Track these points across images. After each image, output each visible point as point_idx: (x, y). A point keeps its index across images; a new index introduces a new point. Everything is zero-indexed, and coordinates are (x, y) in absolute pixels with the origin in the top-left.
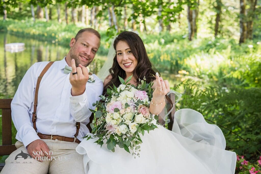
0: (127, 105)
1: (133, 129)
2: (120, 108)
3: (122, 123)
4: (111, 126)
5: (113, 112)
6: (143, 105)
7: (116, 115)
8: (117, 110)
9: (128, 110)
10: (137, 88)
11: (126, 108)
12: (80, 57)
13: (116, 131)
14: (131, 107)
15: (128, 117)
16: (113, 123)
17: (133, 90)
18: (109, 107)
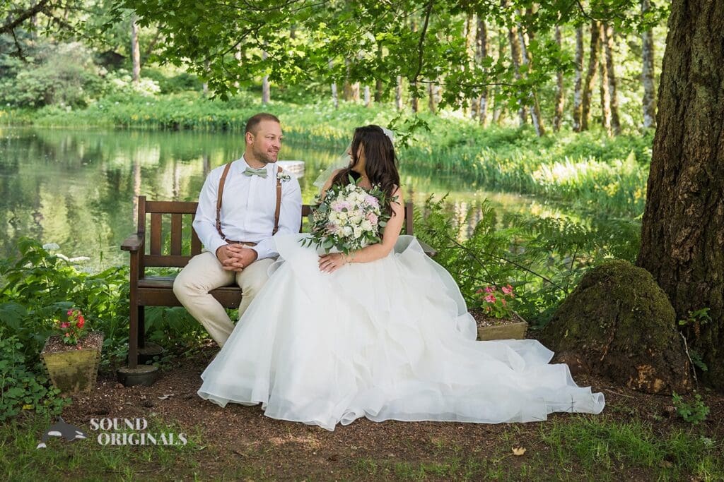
0: (356, 208)
1: (357, 235)
2: (348, 209)
3: (347, 224)
4: (333, 226)
5: (340, 211)
6: (374, 212)
7: (343, 215)
8: (345, 210)
9: (357, 213)
10: (368, 192)
11: (354, 210)
12: (269, 153)
13: (338, 232)
14: (361, 211)
15: (355, 219)
16: (338, 222)
17: (364, 194)
18: (336, 205)
